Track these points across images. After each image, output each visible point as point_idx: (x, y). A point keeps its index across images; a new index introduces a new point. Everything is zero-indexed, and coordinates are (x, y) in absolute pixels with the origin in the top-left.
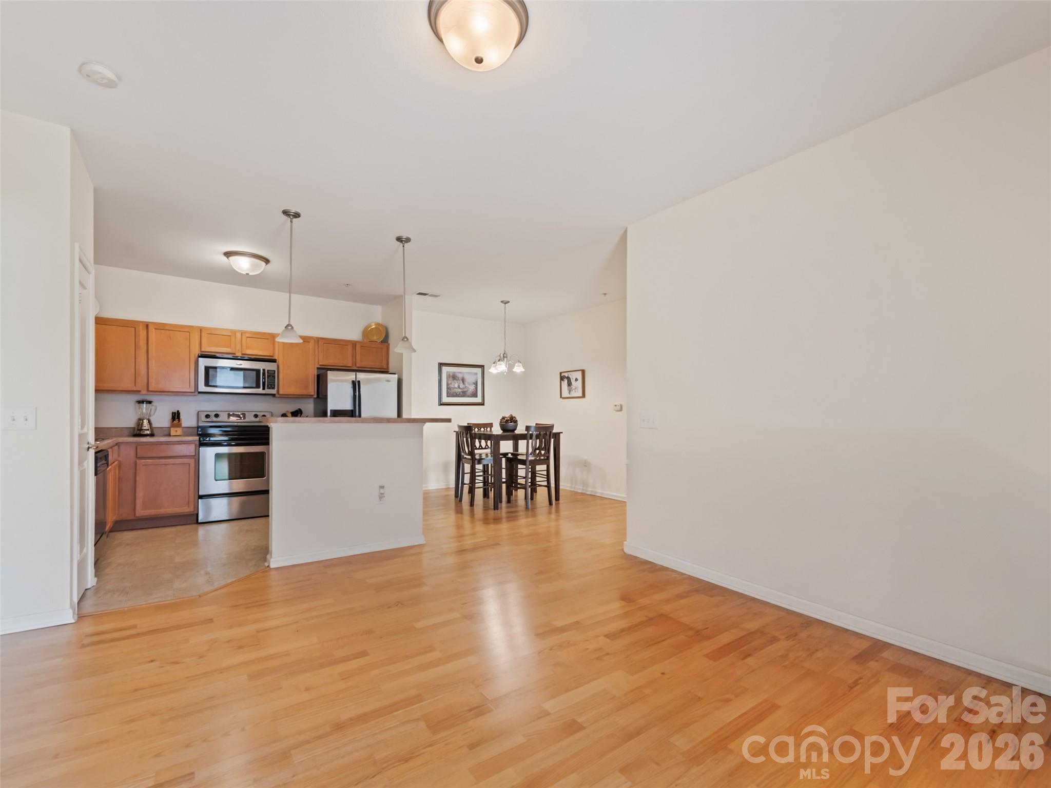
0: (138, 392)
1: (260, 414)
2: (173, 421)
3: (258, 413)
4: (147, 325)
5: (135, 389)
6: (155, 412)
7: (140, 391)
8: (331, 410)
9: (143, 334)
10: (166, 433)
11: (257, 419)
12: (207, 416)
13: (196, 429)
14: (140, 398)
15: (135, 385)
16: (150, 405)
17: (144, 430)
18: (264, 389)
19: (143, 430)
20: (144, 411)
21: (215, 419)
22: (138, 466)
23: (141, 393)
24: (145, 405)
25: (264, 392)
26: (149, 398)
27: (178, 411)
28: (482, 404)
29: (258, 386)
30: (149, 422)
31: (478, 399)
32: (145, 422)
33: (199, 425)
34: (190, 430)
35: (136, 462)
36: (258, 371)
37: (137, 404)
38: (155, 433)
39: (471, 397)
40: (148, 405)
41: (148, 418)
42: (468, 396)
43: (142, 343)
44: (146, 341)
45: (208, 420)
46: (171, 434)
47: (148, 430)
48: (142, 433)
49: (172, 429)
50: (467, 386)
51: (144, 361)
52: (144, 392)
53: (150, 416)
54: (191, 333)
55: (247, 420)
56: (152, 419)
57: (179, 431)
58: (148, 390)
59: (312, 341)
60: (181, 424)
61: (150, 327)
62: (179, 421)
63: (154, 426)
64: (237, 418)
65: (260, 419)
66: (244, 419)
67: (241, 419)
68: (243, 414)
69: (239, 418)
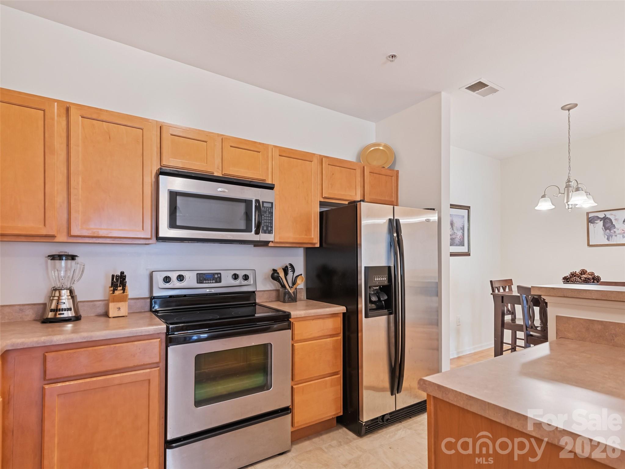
0: (49, 238)
1: (241, 274)
2: (114, 291)
3: (237, 272)
4: (67, 109)
5: (44, 232)
6: (82, 275)
7: (54, 236)
8: (365, 267)
9: (59, 124)
10: (101, 310)
11: (237, 282)
12: (167, 280)
13: (149, 300)
14: (55, 250)
15: (45, 225)
16: (73, 262)
17: (62, 310)
18: (257, 233)
19: (60, 310)
20: (62, 274)
21: (178, 284)
22: (47, 398)
23: (57, 240)
24: (63, 263)
25: (257, 238)
26: (71, 250)
27: (122, 273)
28: (468, 254)
29: (248, 229)
30: (71, 292)
31: (464, 249)
32: (65, 293)
33: (155, 294)
34: (140, 303)
35: (43, 389)
36: (248, 203)
37: (50, 262)
38: (82, 313)
39: (459, 246)
40: (69, 262)
41: (69, 287)
42: (457, 245)
43: (59, 143)
44: (64, 135)
45: (168, 285)
46: (110, 316)
47: (69, 309)
48: (58, 316)
49: (111, 305)
50: (456, 231)
51: (61, 177)
52: (62, 238)
53: (73, 281)
54: (144, 130)
55: (223, 284)
56: (76, 288)
57: (124, 308)
58: (69, 235)
59: (315, 161)
60: (127, 296)
61: (73, 111)
62: (124, 290)
63: (79, 299)
64: (212, 281)
65: (241, 282)
66: (220, 282)
67: (216, 282)
68: (217, 274)
69: (214, 281)
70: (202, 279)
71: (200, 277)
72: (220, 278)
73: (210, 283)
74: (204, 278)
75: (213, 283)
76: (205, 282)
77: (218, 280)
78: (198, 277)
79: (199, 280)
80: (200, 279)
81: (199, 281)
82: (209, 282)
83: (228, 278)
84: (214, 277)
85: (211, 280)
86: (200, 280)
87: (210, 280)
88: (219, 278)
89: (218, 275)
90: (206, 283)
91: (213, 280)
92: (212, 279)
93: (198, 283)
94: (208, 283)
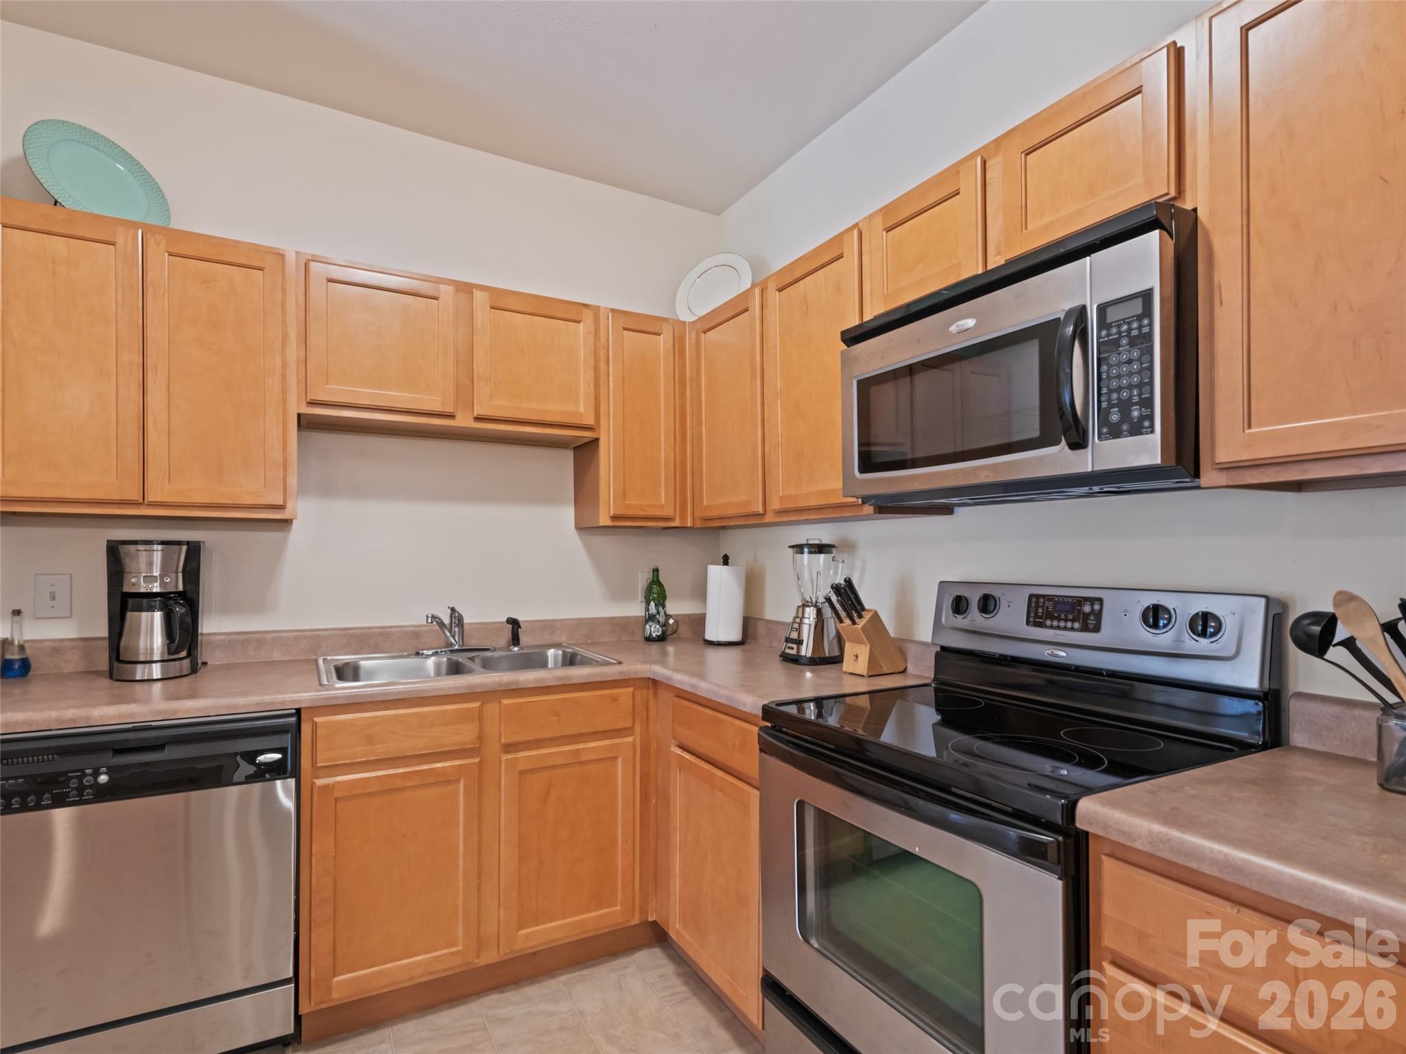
1: (1183, 608)
3: (1167, 600)
11: (1162, 639)
12: (959, 604)
21: (980, 621)
45: (960, 621)
49: (848, 647)
55: (1105, 636)
57: (862, 658)
64: (1069, 625)
65: (1179, 640)
66: (1097, 629)
67: (1085, 628)
68: (1092, 600)
69: (1077, 625)
70: (1043, 613)
71: (1037, 607)
72: (1099, 615)
73: (1065, 628)
74: (1048, 611)
75: (1072, 629)
76: (1048, 623)
77: (1092, 621)
78: (1033, 605)
79: (1032, 615)
80: (1036, 613)
81: (1032, 619)
82: (1062, 624)
83: (1125, 617)
84: (1079, 611)
85: (1070, 620)
86: (1036, 616)
87: (1066, 620)
88: (1094, 614)
89: (1092, 605)
90: (1052, 627)
91: (1073, 621)
92: (1070, 617)
93: (1028, 623)
94: (1058, 628)
